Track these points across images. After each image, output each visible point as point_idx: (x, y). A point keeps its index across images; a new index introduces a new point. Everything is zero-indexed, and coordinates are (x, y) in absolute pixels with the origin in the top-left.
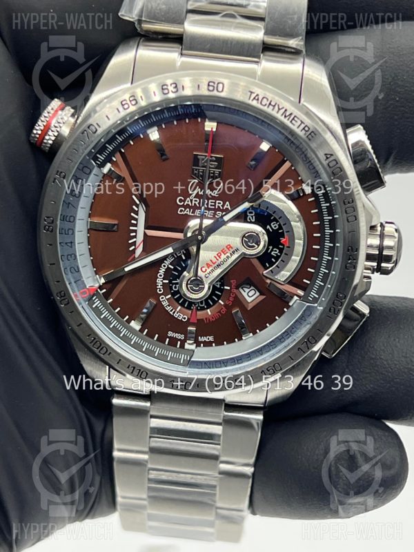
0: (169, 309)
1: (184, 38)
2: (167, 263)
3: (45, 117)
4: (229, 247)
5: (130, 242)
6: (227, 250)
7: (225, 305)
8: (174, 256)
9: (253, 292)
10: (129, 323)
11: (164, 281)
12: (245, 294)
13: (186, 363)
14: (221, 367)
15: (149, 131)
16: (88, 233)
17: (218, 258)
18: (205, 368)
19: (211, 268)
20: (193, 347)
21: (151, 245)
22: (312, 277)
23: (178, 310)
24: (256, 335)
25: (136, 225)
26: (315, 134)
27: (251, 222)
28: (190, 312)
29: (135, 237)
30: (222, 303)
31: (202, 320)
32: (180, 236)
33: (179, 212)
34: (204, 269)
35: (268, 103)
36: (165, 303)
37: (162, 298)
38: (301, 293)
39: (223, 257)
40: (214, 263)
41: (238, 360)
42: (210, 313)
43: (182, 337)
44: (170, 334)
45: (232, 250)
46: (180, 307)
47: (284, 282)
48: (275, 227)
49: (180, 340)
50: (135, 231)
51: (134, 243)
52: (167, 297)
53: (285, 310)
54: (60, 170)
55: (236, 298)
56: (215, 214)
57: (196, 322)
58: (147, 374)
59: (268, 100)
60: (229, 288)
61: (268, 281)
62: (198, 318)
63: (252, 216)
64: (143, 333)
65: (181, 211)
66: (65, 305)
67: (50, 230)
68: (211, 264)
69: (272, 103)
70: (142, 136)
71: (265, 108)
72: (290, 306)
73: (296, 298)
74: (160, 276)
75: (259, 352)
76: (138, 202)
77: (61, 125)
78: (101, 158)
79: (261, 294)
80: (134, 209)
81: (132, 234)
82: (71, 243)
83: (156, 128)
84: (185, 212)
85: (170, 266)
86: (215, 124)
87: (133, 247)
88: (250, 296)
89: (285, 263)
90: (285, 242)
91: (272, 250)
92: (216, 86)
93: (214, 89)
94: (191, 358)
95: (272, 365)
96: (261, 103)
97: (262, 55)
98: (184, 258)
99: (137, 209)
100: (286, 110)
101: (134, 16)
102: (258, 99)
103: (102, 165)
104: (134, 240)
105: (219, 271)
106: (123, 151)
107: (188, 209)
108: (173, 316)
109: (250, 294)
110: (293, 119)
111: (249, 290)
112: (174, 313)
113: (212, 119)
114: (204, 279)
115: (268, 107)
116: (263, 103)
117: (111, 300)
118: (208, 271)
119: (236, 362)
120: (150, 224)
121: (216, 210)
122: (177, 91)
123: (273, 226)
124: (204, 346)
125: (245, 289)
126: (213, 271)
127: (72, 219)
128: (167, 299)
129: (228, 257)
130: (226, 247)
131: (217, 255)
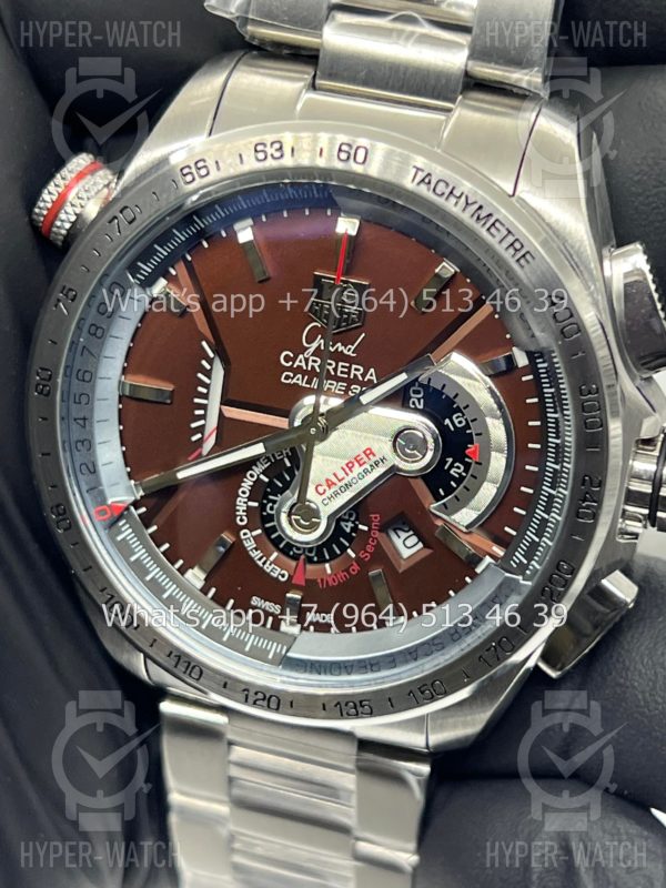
0: (256, 555)
1: (321, 56)
2: (257, 471)
3: (56, 185)
4: (369, 452)
5: (194, 425)
6: (365, 459)
7: (358, 560)
8: (269, 460)
9: (414, 539)
10: (183, 574)
11: (250, 504)
12: (398, 542)
13: (279, 658)
14: (340, 674)
15: (237, 226)
16: (120, 402)
17: (347, 470)
18: (311, 672)
19: (333, 490)
20: (296, 630)
21: (230, 434)
22: (521, 524)
23: (272, 558)
24: (412, 621)
25: (205, 396)
26: (533, 258)
27: (416, 410)
28: (294, 563)
29: (203, 417)
30: (353, 555)
31: (315, 581)
32: (282, 423)
33: (283, 380)
34: (321, 490)
35: (447, 191)
36: (250, 545)
37: (245, 534)
38: (500, 552)
39: (357, 470)
40: (340, 481)
41: (372, 665)
42: (329, 571)
43: (276, 609)
44: (255, 601)
45: (373, 459)
46: (275, 554)
47: (467, 527)
48: (460, 422)
49: (272, 614)
50: (204, 407)
51: (201, 429)
52: (255, 533)
53: (468, 579)
54: (68, 286)
55: (378, 546)
56: (348, 389)
57: (303, 583)
58: (201, 672)
59: (447, 184)
60: (366, 528)
61: (439, 523)
62: (308, 576)
63: (419, 400)
64: (206, 594)
65: (287, 377)
66: (65, 530)
67: (45, 392)
68: (334, 480)
69: (455, 192)
70: (224, 234)
71: (440, 201)
72: (476, 574)
73: (488, 560)
74: (244, 492)
75: (412, 654)
76: (211, 355)
77: (83, 203)
78: (147, 269)
79: (426, 546)
80: (203, 367)
81: (198, 412)
82: (85, 419)
83: (250, 222)
84: (295, 381)
85: (262, 477)
86: (357, 222)
87: (199, 436)
88: (406, 546)
89: (471, 492)
90: (474, 452)
91: (451, 466)
92: (352, 152)
93: (348, 158)
94: (287, 651)
95: (429, 683)
96: (434, 190)
97: (460, 97)
98: (288, 464)
99: (208, 367)
100: (480, 207)
101: (233, 10)
102: (429, 183)
103: (148, 283)
104: (202, 422)
105: (348, 495)
106: (189, 258)
107: (300, 376)
108: (262, 568)
109: (409, 543)
110: (493, 224)
111: (407, 534)
112: (264, 563)
113: (350, 213)
114: (321, 508)
115: (447, 199)
116: (438, 191)
117: (154, 528)
118: (329, 493)
119: (369, 667)
120: (230, 397)
121: (350, 382)
122: (282, 156)
123: (456, 421)
124: (315, 630)
125: (400, 533)
126: (336, 494)
127: (87, 377)
128: (254, 538)
129: (366, 471)
130: (364, 452)
131: (347, 465)
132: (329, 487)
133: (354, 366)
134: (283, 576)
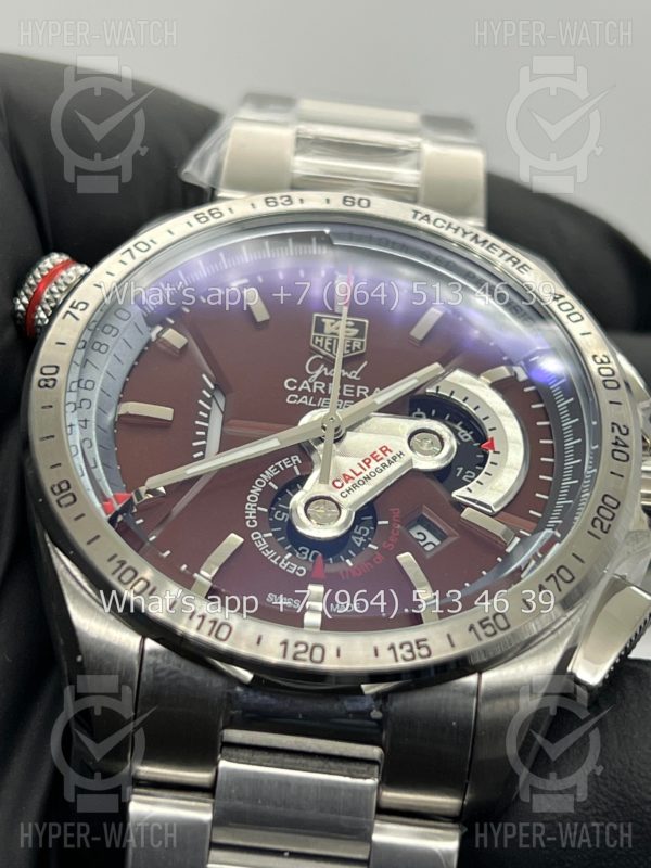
0: (269, 554)
2: (266, 479)
4: (385, 450)
5: (196, 444)
6: (381, 455)
7: (382, 550)
8: (279, 468)
11: (259, 508)
16: (115, 426)
17: (364, 465)
19: (351, 483)
22: (546, 505)
23: (287, 557)
25: (207, 419)
26: (531, 268)
29: (204, 438)
30: (376, 548)
31: (337, 574)
33: (288, 401)
34: (338, 484)
36: (262, 545)
37: (255, 536)
39: (374, 465)
40: (357, 475)
42: (351, 565)
43: (296, 603)
44: (272, 598)
45: (390, 455)
46: (290, 553)
48: (466, 438)
50: (206, 429)
51: (202, 447)
52: (266, 535)
53: (499, 559)
57: (324, 577)
58: (230, 629)
59: (445, 222)
62: (329, 570)
65: (292, 399)
66: (68, 505)
68: (352, 475)
71: (441, 230)
72: (507, 554)
73: (518, 539)
74: (253, 498)
76: (212, 387)
80: (205, 396)
81: (198, 433)
84: (300, 401)
85: (272, 484)
87: (201, 453)
89: (493, 476)
91: (463, 474)
92: (356, 201)
93: (354, 205)
95: (490, 615)
96: (434, 224)
99: (209, 396)
102: (428, 220)
104: (204, 442)
105: (367, 488)
107: (306, 397)
108: (277, 566)
110: (490, 246)
112: (279, 561)
115: (446, 229)
116: (438, 225)
117: (155, 538)
118: (347, 486)
121: (357, 399)
122: (292, 203)
126: (355, 486)
128: (266, 539)
129: (384, 466)
130: (381, 449)
131: (364, 461)
132: (347, 481)
133: (359, 387)
134: (301, 572)
